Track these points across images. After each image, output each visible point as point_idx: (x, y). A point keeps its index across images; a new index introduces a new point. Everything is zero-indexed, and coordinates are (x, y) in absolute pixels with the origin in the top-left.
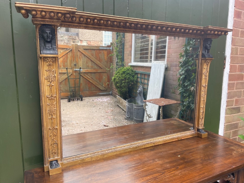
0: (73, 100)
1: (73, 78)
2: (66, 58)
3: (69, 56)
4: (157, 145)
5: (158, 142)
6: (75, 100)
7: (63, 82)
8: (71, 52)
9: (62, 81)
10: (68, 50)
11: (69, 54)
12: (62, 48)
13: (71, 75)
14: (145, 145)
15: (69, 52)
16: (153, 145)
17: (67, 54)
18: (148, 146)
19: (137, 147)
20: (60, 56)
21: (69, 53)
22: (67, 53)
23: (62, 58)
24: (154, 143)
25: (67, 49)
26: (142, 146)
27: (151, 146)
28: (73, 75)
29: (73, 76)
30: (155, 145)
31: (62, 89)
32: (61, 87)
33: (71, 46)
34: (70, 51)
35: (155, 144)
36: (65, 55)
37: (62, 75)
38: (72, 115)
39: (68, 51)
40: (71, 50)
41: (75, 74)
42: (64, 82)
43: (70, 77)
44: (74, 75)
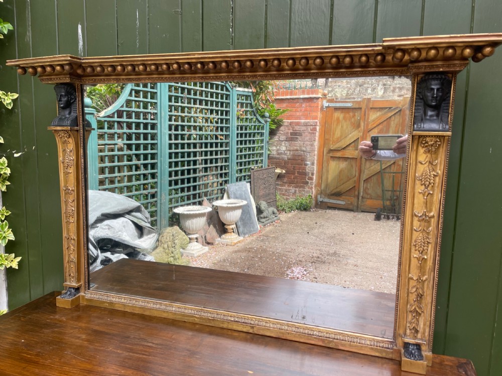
0: (388, 218)
1: (395, 171)
2: (385, 129)
3: (392, 123)
4: (260, 334)
5: (263, 330)
6: (393, 219)
7: (372, 178)
8: (398, 114)
9: (371, 175)
10: (392, 111)
11: (394, 120)
12: (380, 108)
13: (393, 165)
14: (228, 323)
15: (395, 114)
16: (251, 331)
17: (388, 120)
18: (235, 327)
19: (209, 319)
20: (374, 124)
21: (393, 117)
22: (390, 117)
23: (377, 128)
24: (253, 328)
25: (390, 108)
26: (223, 322)
27: (245, 330)
28: (396, 165)
29: (396, 167)
30: (256, 332)
31: (370, 192)
32: (369, 187)
33: (400, 102)
34: (397, 112)
35: (255, 329)
36: (385, 122)
37: (373, 164)
38: (360, 247)
39: (393, 113)
40: (400, 111)
41: (401, 163)
42: (374, 178)
43: (390, 169)
44: (399, 165)
